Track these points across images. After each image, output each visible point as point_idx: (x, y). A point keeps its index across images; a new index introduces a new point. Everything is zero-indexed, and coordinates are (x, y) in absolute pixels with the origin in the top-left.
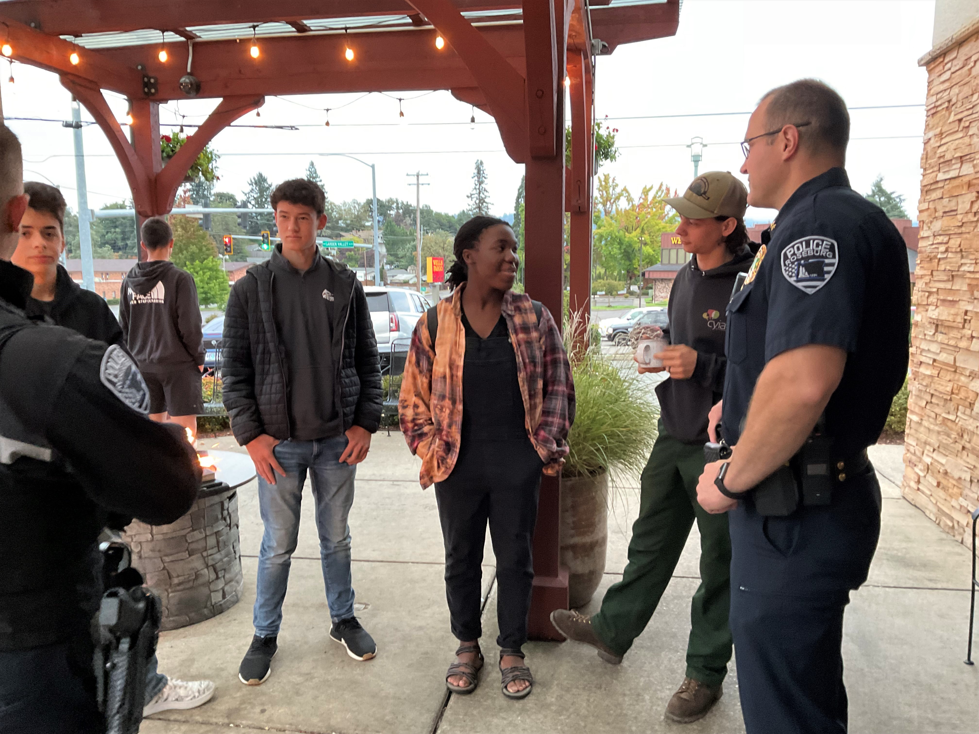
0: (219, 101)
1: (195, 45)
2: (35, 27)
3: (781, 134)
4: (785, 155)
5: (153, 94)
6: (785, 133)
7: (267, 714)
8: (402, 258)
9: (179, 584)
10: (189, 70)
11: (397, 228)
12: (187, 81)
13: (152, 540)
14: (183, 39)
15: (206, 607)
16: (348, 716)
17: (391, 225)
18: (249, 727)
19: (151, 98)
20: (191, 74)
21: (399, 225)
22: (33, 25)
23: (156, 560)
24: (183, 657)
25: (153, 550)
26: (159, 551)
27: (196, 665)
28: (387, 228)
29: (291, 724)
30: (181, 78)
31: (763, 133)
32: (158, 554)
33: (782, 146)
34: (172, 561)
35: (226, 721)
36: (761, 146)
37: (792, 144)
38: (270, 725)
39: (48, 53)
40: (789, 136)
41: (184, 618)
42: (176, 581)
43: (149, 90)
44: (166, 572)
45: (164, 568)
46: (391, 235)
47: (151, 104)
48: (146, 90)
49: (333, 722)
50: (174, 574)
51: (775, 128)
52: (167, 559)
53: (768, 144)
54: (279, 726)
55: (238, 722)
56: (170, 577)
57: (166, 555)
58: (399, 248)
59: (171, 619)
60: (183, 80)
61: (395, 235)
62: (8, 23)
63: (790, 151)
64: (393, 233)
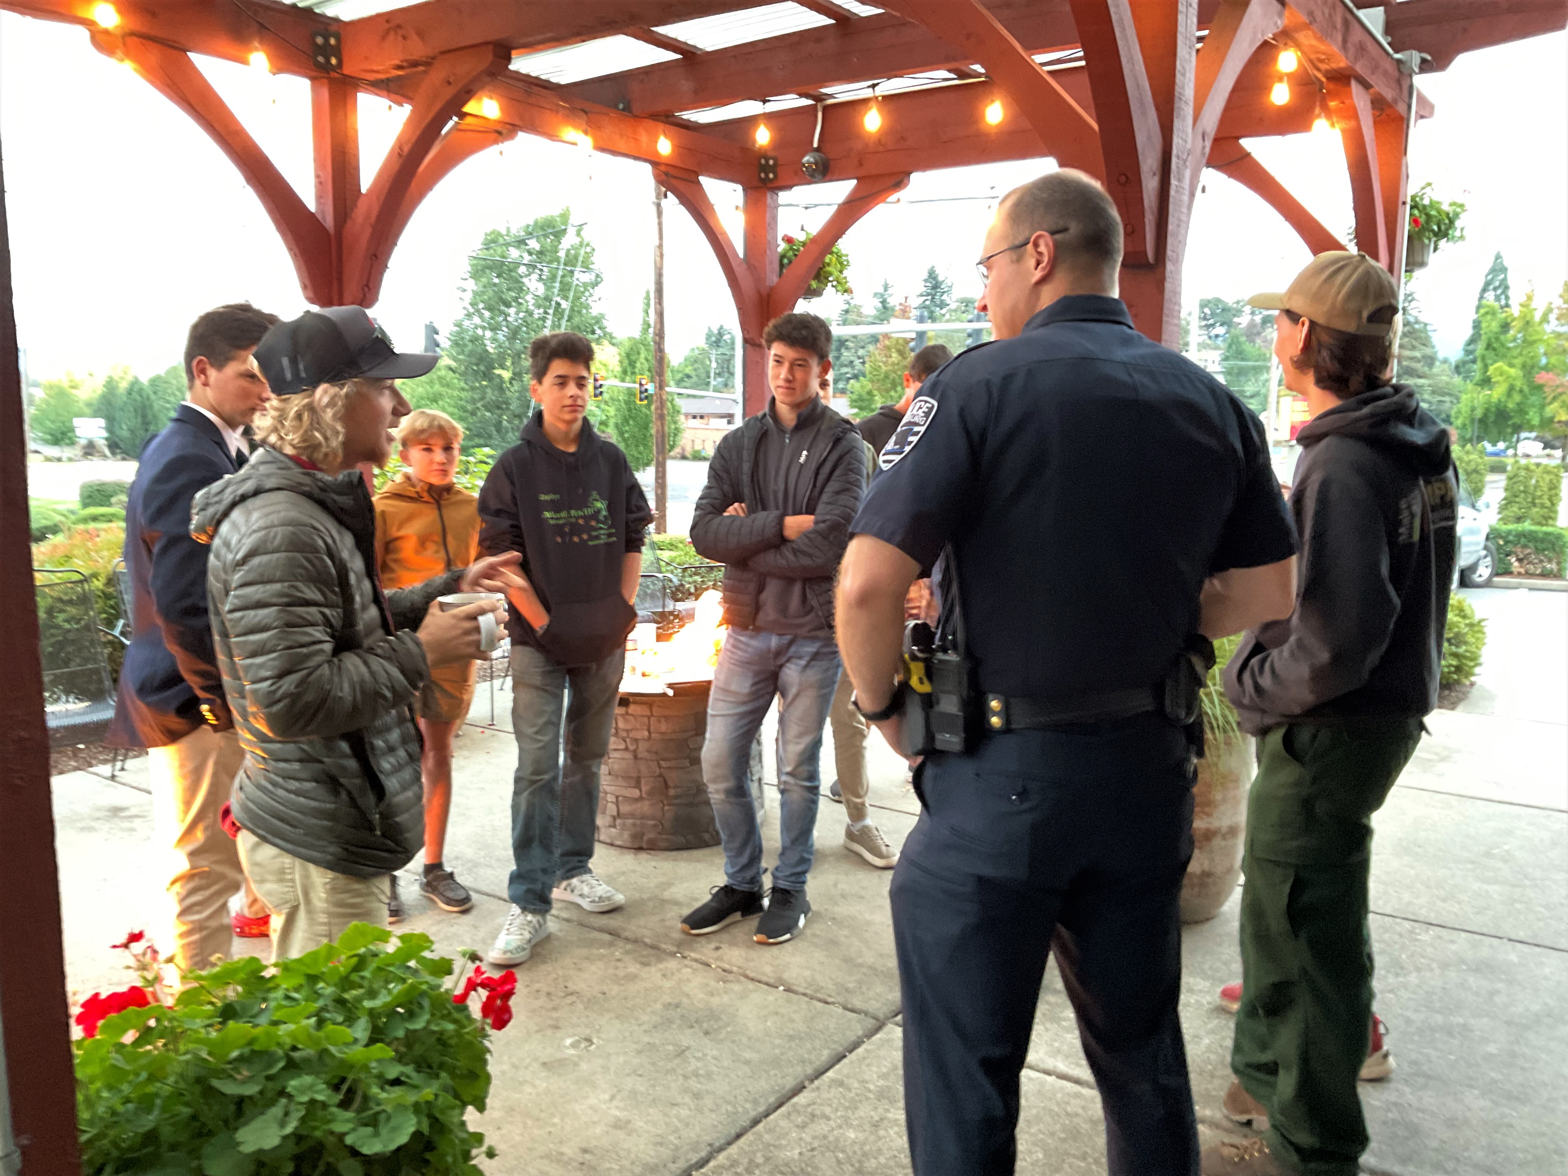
0: (851, 184)
1: (826, 109)
2: (623, 110)
3: (1030, 246)
4: (1038, 274)
5: (771, 180)
6: (1036, 245)
7: (720, 952)
8: (1252, 397)
9: (676, 797)
10: (815, 145)
11: (1248, 347)
12: (812, 160)
13: (649, 738)
14: (810, 102)
15: (707, 831)
16: (807, 973)
17: (1239, 344)
18: (696, 960)
19: (769, 185)
20: (818, 150)
21: (1253, 341)
22: (621, 106)
23: (651, 763)
24: (662, 879)
25: (649, 751)
26: (656, 753)
27: (673, 890)
28: (1230, 346)
29: (740, 968)
30: (803, 156)
31: (1005, 247)
32: (654, 757)
33: (1032, 262)
34: (670, 768)
35: (674, 949)
36: (1003, 262)
37: (1046, 259)
38: (718, 963)
39: (636, 140)
40: (1042, 248)
41: (681, 840)
42: (672, 792)
43: (767, 175)
44: (661, 779)
45: (660, 775)
46: (1236, 358)
47: (769, 195)
48: (763, 175)
49: (785, 976)
50: (670, 784)
51: (1020, 239)
52: (663, 764)
53: (1012, 262)
54: (727, 966)
55: (686, 953)
56: (667, 786)
57: (664, 760)
58: (1249, 380)
59: (664, 836)
60: (806, 159)
61: (1243, 359)
62: (587, 110)
63: (1043, 269)
64: (1240, 354)
